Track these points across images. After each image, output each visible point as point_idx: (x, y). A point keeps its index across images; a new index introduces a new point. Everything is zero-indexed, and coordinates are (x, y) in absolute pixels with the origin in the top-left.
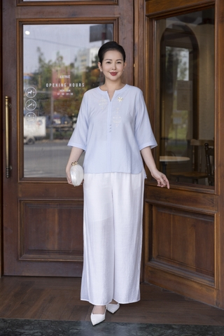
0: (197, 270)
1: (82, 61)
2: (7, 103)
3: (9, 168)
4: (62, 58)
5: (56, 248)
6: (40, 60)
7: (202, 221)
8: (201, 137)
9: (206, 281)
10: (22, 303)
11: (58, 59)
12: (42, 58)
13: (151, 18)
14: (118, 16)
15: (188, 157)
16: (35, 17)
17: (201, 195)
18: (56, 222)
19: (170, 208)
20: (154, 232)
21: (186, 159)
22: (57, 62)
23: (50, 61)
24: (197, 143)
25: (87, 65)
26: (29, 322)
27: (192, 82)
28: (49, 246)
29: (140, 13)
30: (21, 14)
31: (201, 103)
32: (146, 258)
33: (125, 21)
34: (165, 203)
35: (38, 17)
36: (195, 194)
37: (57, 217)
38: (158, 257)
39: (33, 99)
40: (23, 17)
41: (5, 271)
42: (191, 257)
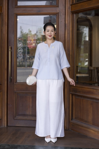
0: (93, 124)
1: (40, 33)
2: (10, 50)
3: (11, 78)
4: (31, 31)
5: (31, 114)
6: (21, 32)
7: (95, 102)
8: (93, 66)
9: (97, 129)
10: (16, 138)
11: (29, 32)
12: (22, 31)
13: (73, 13)
14: (58, 12)
15: (88, 74)
16: (23, 12)
17: (95, 90)
18: (31, 102)
19: (81, 96)
20: (74, 107)
21: (87, 75)
22: (29, 33)
23: (25, 33)
24: (92, 68)
25: (42, 35)
26: (19, 146)
27: (90, 41)
28: (28, 113)
29: (68, 11)
30: (16, 11)
31: (93, 51)
32: (70, 119)
33: (61, 14)
34: (79, 94)
35: (24, 12)
36: (92, 90)
37: (31, 100)
38: (76, 118)
39: (21, 48)
40: (17, 12)
41: (8, 124)
42: (90, 118)
